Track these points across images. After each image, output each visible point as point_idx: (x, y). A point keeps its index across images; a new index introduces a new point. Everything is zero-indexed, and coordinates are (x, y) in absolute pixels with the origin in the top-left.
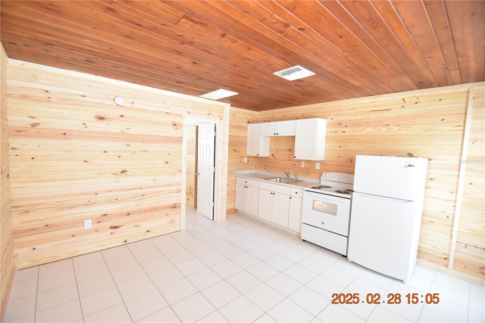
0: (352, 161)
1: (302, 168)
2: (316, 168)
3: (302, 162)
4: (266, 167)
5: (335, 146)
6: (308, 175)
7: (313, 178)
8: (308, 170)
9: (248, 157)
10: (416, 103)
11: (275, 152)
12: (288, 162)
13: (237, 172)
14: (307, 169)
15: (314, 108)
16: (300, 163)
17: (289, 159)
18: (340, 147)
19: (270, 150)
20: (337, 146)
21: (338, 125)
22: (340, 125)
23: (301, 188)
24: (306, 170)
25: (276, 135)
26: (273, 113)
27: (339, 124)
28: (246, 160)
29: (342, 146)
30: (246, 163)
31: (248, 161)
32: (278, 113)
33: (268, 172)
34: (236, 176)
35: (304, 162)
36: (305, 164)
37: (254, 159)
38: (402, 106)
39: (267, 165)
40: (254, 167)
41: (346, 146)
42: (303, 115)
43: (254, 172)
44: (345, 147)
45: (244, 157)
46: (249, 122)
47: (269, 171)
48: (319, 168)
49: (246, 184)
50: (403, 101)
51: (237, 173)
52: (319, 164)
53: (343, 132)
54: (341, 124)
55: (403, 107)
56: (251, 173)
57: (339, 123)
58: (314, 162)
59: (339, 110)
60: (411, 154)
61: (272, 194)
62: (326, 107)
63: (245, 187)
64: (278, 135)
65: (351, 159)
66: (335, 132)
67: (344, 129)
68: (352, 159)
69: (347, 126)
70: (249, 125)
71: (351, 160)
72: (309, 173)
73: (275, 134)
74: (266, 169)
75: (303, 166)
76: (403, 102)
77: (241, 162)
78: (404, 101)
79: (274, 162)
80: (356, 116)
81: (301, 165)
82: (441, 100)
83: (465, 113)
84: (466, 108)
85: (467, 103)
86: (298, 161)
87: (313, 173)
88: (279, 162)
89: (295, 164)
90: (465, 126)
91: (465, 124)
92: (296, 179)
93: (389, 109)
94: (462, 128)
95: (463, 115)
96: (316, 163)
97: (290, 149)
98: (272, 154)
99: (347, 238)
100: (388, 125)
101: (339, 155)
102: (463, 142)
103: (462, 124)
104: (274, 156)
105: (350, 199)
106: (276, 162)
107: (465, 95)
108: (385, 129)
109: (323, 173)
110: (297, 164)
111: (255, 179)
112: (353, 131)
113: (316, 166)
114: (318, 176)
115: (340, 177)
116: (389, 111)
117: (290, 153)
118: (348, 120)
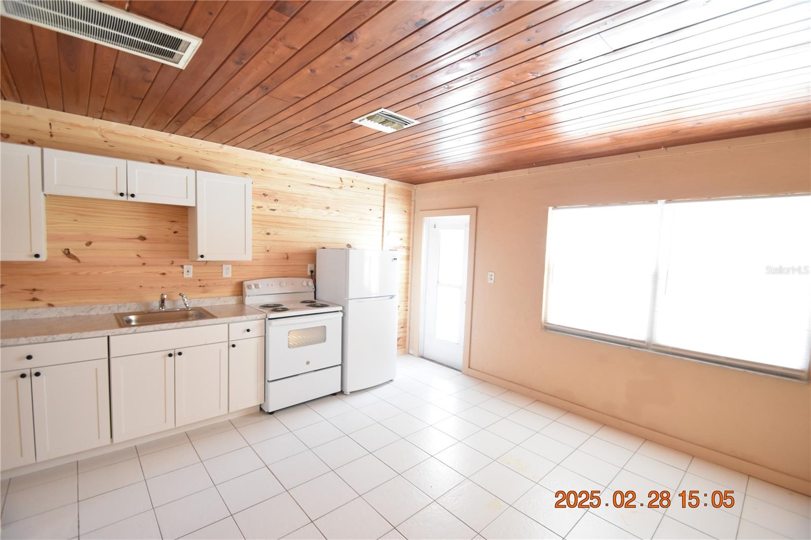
0: (288, 258)
1: (188, 280)
2: (225, 275)
3: (185, 267)
4: (36, 294)
5: (259, 233)
6: (205, 292)
7: (220, 298)
8: (204, 283)
10: (352, 187)
11: (76, 247)
14: (200, 280)
16: (180, 269)
17: (140, 261)
18: (268, 234)
20: (263, 232)
21: (263, 196)
22: (267, 197)
23: (259, 318)
24: (199, 283)
25: (123, 198)
26: (53, 120)
27: (264, 194)
29: (272, 232)
33: (52, 309)
35: (192, 266)
36: (193, 270)
38: (339, 187)
39: (37, 287)
41: (278, 233)
44: (276, 234)
47: (51, 305)
48: (230, 275)
50: (340, 181)
52: (230, 266)
53: (272, 210)
54: (267, 195)
55: (341, 188)
58: (220, 264)
59: (262, 170)
60: (350, 245)
61: (173, 357)
63: (23, 376)
65: (286, 254)
66: (258, 207)
67: (274, 205)
68: (289, 255)
69: (278, 200)
71: (286, 257)
72: (206, 287)
73: (122, 194)
74: (34, 300)
75: (191, 275)
76: (341, 183)
78: (342, 181)
79: (75, 274)
80: (289, 186)
81: (183, 273)
82: (368, 189)
83: (384, 206)
84: (384, 201)
85: (384, 196)
86: (174, 264)
87: (218, 286)
88: (99, 273)
89: (162, 272)
90: (384, 219)
91: (384, 216)
92: (185, 307)
93: (328, 188)
94: (382, 220)
95: (382, 208)
96: (222, 266)
97: (143, 236)
98: (62, 250)
99: (340, 366)
100: (328, 208)
101: (268, 248)
102: (383, 233)
103: (381, 216)
104: (74, 258)
105: (341, 311)
106: (85, 273)
107: (382, 189)
108: (326, 212)
109: (246, 283)
110: (170, 272)
111: (86, 334)
112: (288, 211)
113: (222, 272)
114: (229, 290)
115: (281, 285)
116: (328, 189)
117: (142, 245)
118: (279, 191)
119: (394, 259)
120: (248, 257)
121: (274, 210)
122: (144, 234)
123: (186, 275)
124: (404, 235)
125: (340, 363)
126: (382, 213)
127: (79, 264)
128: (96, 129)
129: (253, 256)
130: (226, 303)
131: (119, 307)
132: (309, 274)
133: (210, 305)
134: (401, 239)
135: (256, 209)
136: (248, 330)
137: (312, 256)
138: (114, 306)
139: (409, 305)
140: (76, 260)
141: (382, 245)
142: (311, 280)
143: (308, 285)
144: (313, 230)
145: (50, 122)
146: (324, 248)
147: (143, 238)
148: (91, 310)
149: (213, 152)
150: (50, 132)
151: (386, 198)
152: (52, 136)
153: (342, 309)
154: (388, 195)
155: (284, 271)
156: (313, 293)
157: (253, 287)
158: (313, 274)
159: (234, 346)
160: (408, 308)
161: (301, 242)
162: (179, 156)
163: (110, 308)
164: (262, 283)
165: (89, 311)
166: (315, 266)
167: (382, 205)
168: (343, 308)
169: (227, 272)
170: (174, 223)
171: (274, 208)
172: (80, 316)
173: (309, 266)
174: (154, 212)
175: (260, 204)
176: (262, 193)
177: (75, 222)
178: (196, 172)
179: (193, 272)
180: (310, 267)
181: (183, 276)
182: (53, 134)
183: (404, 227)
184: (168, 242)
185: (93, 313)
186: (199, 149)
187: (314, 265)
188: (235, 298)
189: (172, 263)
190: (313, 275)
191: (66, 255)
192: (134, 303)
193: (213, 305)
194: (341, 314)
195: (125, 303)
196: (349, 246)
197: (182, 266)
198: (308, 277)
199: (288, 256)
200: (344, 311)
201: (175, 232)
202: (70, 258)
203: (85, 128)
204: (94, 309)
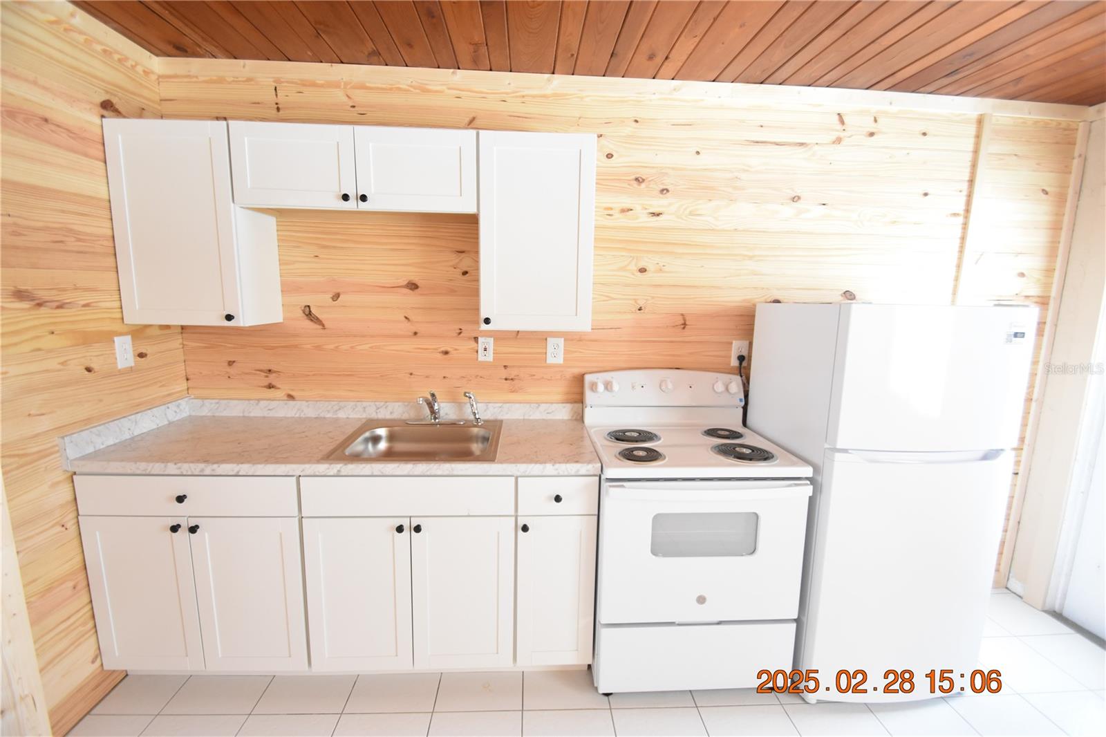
0: (685, 324)
1: (485, 365)
2: (551, 360)
3: (480, 340)
4: (272, 379)
5: (623, 269)
6: (513, 391)
7: (539, 403)
8: (512, 373)
9: (139, 332)
10: (872, 134)
11: (319, 302)
12: (410, 345)
13: (79, 446)
14: (505, 367)
15: (526, 92)
16: (473, 344)
17: (409, 328)
18: (643, 270)
19: (288, 288)
20: (634, 267)
21: (635, 184)
22: (643, 185)
23: (583, 472)
24: (504, 373)
25: (351, 205)
26: (278, 81)
27: (637, 179)
28: (123, 352)
29: (650, 267)
30: (131, 370)
31: (141, 355)
32: (314, 84)
33: (292, 403)
34: (75, 473)
35: (491, 340)
36: (492, 347)
37: (176, 343)
38: (834, 138)
39: (273, 367)
40: (184, 385)
41: (665, 269)
42: (474, 119)
43: (185, 415)
44: (660, 271)
45: (107, 338)
46: (107, 106)
47: (291, 397)
48: (560, 360)
49: (182, 514)
50: (838, 122)
51: (72, 453)
52: (561, 341)
53: (654, 214)
54: (643, 180)
55: (838, 141)
56: (170, 423)
57: (638, 176)
58: (541, 338)
59: (636, 121)
60: (851, 294)
61: (406, 533)
62: (582, 98)
63: (175, 529)
64: (363, 206)
65: (682, 315)
66: (623, 211)
67: (658, 203)
68: (687, 318)
69: (668, 191)
70: (112, 125)
71: (681, 322)
72: (516, 382)
73: (345, 197)
74: (270, 386)
75: (489, 357)
76: (839, 127)
77: (89, 370)
78: (842, 122)
79: (318, 348)
80: (698, 153)
81: (477, 352)
82: (924, 134)
83: (971, 182)
84: (974, 166)
85: (976, 152)
86: (462, 335)
87: (538, 380)
88: (352, 347)
89: (443, 349)
90: (966, 217)
91: (967, 211)
92: (472, 417)
93: (802, 144)
94: (961, 220)
95: (965, 186)
96: (546, 339)
97: (414, 282)
98: (301, 308)
99: (794, 625)
100: (796, 199)
101: (641, 303)
102: (960, 258)
103: (960, 208)
104: (317, 321)
105: (807, 479)
106: (332, 347)
107: (972, 130)
108: (789, 210)
109: (588, 378)
110: (456, 350)
111: (261, 469)
112: (691, 214)
113: (546, 353)
114: (559, 390)
115: (663, 387)
116: (801, 150)
117: (412, 299)
118: (673, 169)
119: (1016, 335)
120: (583, 324)
121: (658, 215)
122: (416, 280)
123: (481, 357)
124: (1034, 263)
125: (796, 617)
126: (963, 199)
127: (322, 331)
128: (336, 85)
129: (593, 320)
130: (550, 417)
131: (378, 408)
132: (734, 362)
133: (522, 418)
134: (1022, 275)
135: (617, 215)
136: (558, 499)
137: (745, 322)
138: (370, 406)
139: (1023, 458)
140: (319, 325)
141: (954, 293)
142: (739, 377)
143: (727, 389)
144: (751, 258)
145: (276, 85)
146: (777, 301)
147: (413, 286)
148: (340, 409)
149: (534, 96)
150: (277, 104)
151: (982, 153)
152: (278, 109)
153: (810, 475)
154: (988, 148)
155: (674, 355)
156: (741, 411)
157: (601, 388)
158: (744, 364)
159: (525, 528)
160: (1021, 470)
161: (719, 288)
162: (471, 116)
163: (364, 408)
164: (621, 380)
165: (337, 411)
166: (751, 344)
167: (967, 178)
168: (816, 469)
169: (556, 354)
170: (463, 255)
171: (656, 210)
172: (324, 418)
173: (735, 343)
174: (430, 234)
175: (626, 201)
176: (634, 177)
177: (316, 259)
178: (478, 134)
179: (494, 350)
180: (738, 347)
181: (477, 359)
182: (280, 106)
183: (1039, 239)
184: (452, 292)
185: (341, 415)
186: (507, 93)
187: (748, 342)
188: (569, 406)
189: (460, 333)
190: (743, 367)
191: (307, 315)
192: (400, 404)
193: (526, 417)
194: (809, 490)
195: (386, 402)
196: (849, 295)
197: (476, 339)
198: (730, 371)
199: (685, 320)
200: (819, 479)
201: (465, 273)
202: (312, 320)
203: (322, 86)
204: (343, 408)
